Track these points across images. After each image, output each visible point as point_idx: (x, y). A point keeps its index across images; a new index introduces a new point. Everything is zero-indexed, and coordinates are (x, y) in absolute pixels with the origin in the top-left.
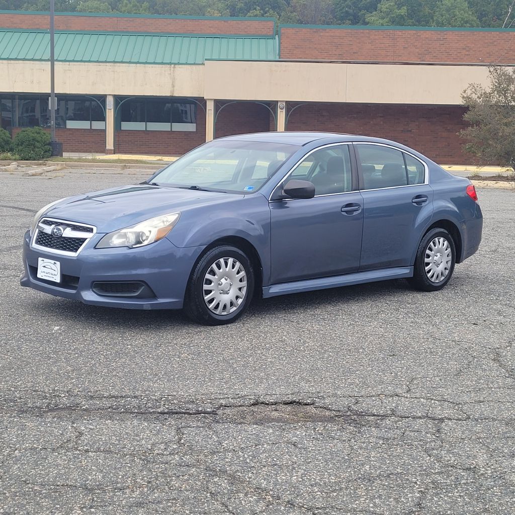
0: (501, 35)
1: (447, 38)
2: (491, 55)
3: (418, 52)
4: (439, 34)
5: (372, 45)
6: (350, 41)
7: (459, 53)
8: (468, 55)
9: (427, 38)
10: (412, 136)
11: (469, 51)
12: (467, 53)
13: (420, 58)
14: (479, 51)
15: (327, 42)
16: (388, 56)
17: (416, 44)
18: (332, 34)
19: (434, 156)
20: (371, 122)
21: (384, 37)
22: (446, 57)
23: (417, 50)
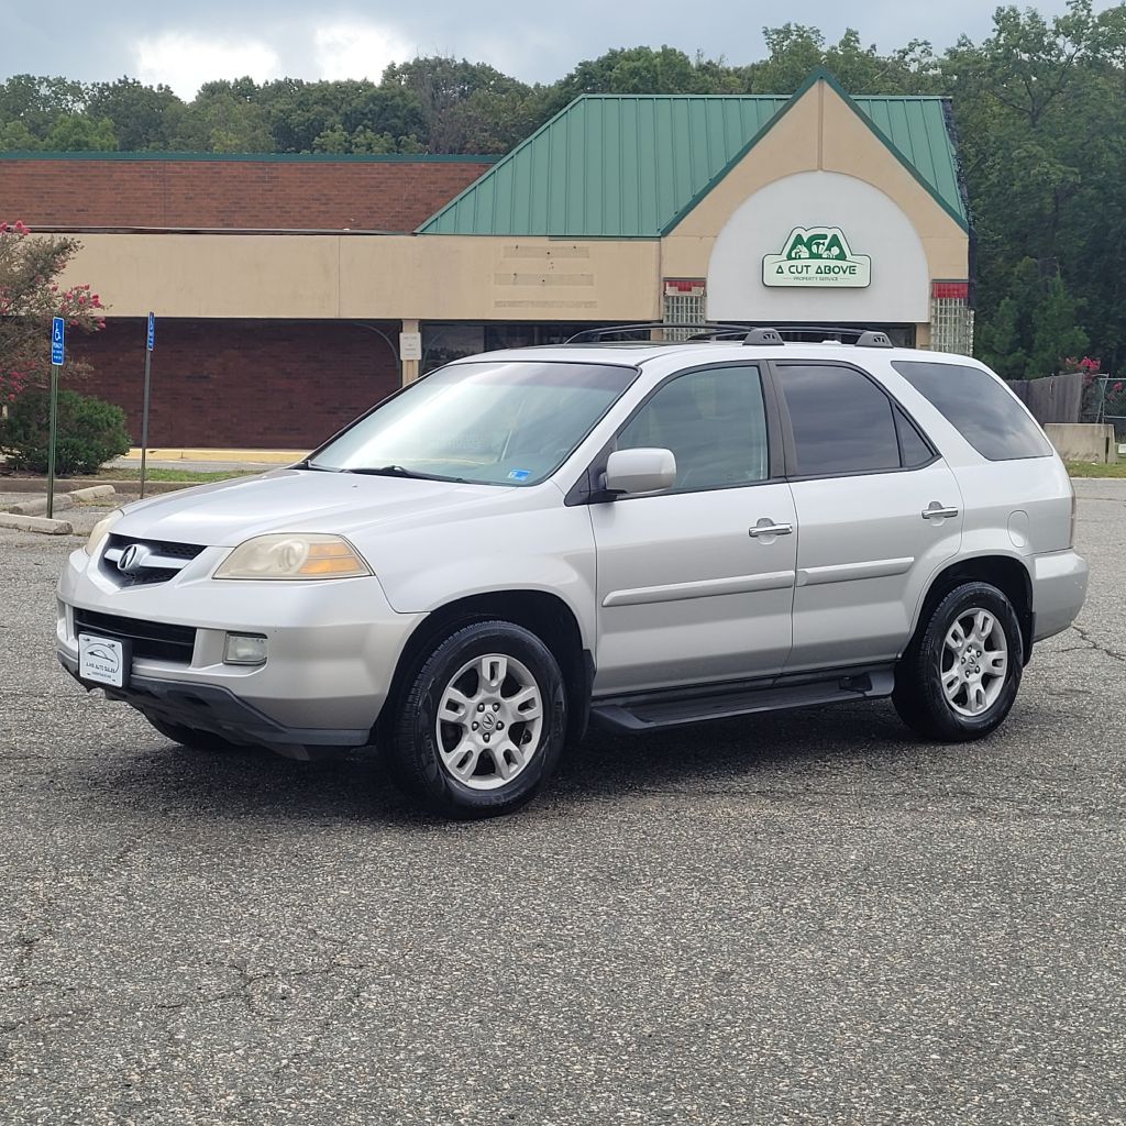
0: (394, 169)
1: (278, 178)
2: (375, 212)
3: (217, 208)
4: (261, 169)
5: (117, 194)
6: (69, 185)
7: (304, 208)
8: (324, 212)
9: (235, 177)
10: (211, 387)
11: (326, 204)
12: (323, 208)
13: (223, 220)
14: (349, 204)
15: (20, 188)
16: (152, 216)
17: (211, 190)
18: (30, 171)
19: (261, 430)
20: (121, 359)
21: (143, 176)
22: (278, 216)
23: (215, 204)
